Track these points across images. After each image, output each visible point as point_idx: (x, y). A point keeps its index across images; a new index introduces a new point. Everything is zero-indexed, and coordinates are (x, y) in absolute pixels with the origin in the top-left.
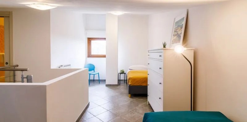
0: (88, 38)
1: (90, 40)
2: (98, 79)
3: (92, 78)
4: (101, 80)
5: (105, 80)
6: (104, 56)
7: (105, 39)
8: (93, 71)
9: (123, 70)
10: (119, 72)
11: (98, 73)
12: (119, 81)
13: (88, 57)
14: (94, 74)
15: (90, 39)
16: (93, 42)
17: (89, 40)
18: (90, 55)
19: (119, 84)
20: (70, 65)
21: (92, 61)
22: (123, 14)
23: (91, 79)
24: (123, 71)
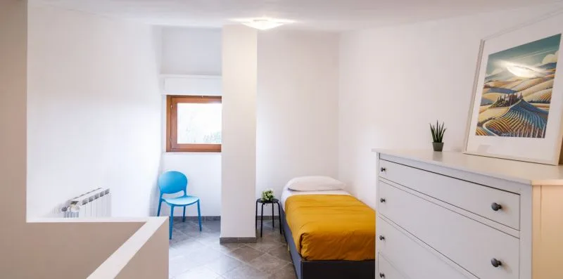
0: (168, 96)
1: (173, 101)
2: (197, 215)
3: (178, 213)
4: (203, 217)
5: (217, 219)
6: (217, 149)
7: (219, 99)
8: (182, 193)
9: (270, 192)
10: (259, 196)
11: (198, 201)
12: (259, 221)
13: (167, 151)
14: (185, 206)
15: (173, 99)
16: (182, 107)
17: (171, 101)
18: (172, 146)
19: (260, 233)
20: (107, 192)
21: (179, 162)
22: (278, 25)
23: (174, 215)
24: (269, 195)
